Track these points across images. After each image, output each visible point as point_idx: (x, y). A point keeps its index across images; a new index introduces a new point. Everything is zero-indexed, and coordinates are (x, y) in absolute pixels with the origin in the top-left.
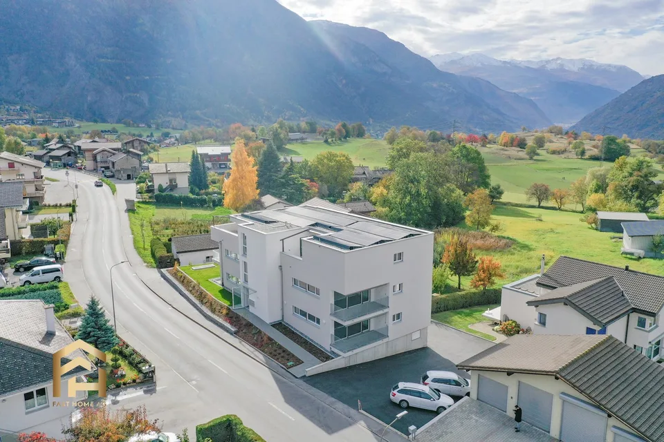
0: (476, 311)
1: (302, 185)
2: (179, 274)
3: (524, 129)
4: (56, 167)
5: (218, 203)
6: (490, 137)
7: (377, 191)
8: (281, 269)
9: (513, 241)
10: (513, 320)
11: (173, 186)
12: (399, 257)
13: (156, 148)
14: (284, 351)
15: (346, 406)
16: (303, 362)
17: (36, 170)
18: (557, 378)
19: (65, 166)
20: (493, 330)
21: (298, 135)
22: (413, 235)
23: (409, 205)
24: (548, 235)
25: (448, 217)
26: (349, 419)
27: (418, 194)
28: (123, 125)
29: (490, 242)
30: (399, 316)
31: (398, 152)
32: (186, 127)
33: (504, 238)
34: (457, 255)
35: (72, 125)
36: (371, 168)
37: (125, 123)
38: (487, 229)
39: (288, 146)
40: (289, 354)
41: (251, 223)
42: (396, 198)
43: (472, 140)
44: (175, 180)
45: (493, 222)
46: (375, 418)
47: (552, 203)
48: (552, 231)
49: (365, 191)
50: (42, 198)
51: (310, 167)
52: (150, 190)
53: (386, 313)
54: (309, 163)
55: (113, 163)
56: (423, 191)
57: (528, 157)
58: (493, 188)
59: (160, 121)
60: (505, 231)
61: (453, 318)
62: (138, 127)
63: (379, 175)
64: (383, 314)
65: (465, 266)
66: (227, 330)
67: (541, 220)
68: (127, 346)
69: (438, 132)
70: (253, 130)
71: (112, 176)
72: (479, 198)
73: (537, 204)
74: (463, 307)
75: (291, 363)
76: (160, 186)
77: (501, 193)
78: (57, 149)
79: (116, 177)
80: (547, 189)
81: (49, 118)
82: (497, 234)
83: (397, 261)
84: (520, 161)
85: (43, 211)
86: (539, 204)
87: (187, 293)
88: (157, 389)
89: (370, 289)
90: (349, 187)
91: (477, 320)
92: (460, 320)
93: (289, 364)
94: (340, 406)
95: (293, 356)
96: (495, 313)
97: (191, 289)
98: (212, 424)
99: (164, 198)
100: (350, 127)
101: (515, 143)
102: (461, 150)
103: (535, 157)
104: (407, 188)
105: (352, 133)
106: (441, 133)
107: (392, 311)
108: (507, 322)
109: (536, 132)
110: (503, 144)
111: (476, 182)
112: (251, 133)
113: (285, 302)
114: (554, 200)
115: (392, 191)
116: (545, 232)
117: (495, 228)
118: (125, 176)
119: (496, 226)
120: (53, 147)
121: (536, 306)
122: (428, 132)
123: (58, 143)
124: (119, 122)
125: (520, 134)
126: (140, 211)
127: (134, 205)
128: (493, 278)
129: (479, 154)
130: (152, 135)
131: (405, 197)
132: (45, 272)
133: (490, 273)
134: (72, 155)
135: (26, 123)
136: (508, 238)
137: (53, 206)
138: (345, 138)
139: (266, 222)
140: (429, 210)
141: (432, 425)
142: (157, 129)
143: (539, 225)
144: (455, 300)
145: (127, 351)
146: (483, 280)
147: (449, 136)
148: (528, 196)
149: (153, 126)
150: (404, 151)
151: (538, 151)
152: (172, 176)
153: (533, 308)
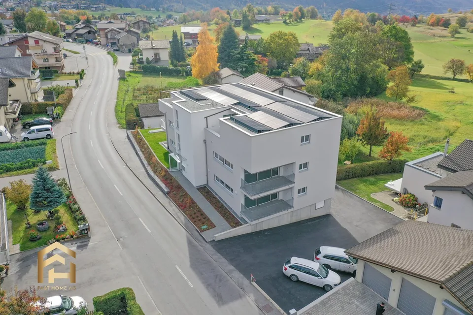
0: (381, 180)
1: (254, 59)
2: (138, 136)
3: (450, 11)
4: (81, 42)
5: (189, 74)
6: (419, 18)
7: (314, 66)
8: (205, 143)
9: (425, 112)
10: (413, 193)
11: (157, 59)
12: (306, 138)
13: (156, 27)
14: (202, 215)
15: (241, 275)
16: (215, 226)
17: (55, 46)
18: (442, 288)
19: (87, 41)
20: (393, 200)
21: (264, 17)
22: (321, 118)
23: (339, 78)
24: (458, 106)
25: (372, 88)
26: (241, 290)
27: (348, 69)
28: (140, 9)
29: (404, 112)
30: (304, 190)
31: (338, 31)
32: (185, 10)
33: (417, 108)
34: (370, 129)
35: (104, 9)
36: (316, 45)
37: (141, 8)
38: (404, 100)
39: (255, 26)
40: (206, 218)
41: (184, 100)
42: (329, 72)
43: (404, 20)
44: (159, 54)
45: (410, 94)
46: (263, 292)
47: (465, 76)
48: (462, 103)
49: (304, 65)
50: (62, 67)
51: (265, 44)
52: (140, 62)
53: (292, 188)
54: (264, 41)
55: (118, 40)
56: (352, 66)
57: (450, 35)
58: (415, 63)
59: (166, 6)
60: (420, 102)
61: (359, 186)
62: (150, 10)
63: (320, 51)
64: (289, 189)
65: (376, 138)
66: (162, 190)
67: (453, 92)
68: (75, 203)
69: (376, 14)
70: (228, 13)
71: (118, 50)
72: (399, 74)
73: (452, 76)
74: (370, 175)
75: (205, 227)
76: (147, 59)
77: (421, 67)
78: (82, 28)
79: (121, 50)
80: (462, 64)
81: (90, 4)
82: (412, 104)
83: (304, 142)
84: (442, 39)
85: (60, 78)
86: (454, 76)
87: (140, 153)
88: (89, 245)
89: (279, 167)
90: (294, 62)
91: (380, 189)
92: (364, 188)
93: (203, 227)
94: (237, 275)
95: (209, 219)
96: (396, 185)
97: (143, 150)
98: (107, 297)
99: (149, 69)
100: (305, 10)
101: (441, 23)
102: (390, 30)
103: (457, 35)
104: (339, 63)
105: (307, 15)
106: (379, 15)
107: (297, 186)
108: (406, 195)
109: (460, 13)
110: (430, 24)
111: (402, 57)
112: (226, 16)
113: (209, 170)
114: (468, 74)
115: (326, 66)
116: (456, 103)
117: (411, 100)
118: (127, 50)
119: (413, 98)
120: (79, 27)
121: (434, 191)
122: (369, 14)
123: (83, 24)
124: (137, 7)
125: (446, 15)
126: (130, 79)
127: (124, 74)
128: (400, 151)
129: (406, 33)
130: (159, 17)
131: (336, 71)
132: (39, 131)
133: (398, 145)
134: (91, 33)
135: (73, 8)
136: (421, 109)
137: (68, 74)
138: (300, 19)
139: (197, 100)
140: (356, 83)
141: (314, 307)
142: (164, 12)
143: (452, 97)
144: (362, 169)
145: (74, 207)
146: (390, 152)
147: (385, 17)
148: (446, 69)
149: (161, 10)
150: (343, 30)
151: (460, 30)
152: (156, 51)
153: (430, 192)
